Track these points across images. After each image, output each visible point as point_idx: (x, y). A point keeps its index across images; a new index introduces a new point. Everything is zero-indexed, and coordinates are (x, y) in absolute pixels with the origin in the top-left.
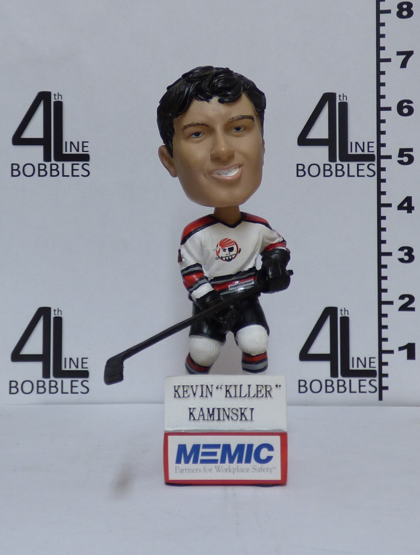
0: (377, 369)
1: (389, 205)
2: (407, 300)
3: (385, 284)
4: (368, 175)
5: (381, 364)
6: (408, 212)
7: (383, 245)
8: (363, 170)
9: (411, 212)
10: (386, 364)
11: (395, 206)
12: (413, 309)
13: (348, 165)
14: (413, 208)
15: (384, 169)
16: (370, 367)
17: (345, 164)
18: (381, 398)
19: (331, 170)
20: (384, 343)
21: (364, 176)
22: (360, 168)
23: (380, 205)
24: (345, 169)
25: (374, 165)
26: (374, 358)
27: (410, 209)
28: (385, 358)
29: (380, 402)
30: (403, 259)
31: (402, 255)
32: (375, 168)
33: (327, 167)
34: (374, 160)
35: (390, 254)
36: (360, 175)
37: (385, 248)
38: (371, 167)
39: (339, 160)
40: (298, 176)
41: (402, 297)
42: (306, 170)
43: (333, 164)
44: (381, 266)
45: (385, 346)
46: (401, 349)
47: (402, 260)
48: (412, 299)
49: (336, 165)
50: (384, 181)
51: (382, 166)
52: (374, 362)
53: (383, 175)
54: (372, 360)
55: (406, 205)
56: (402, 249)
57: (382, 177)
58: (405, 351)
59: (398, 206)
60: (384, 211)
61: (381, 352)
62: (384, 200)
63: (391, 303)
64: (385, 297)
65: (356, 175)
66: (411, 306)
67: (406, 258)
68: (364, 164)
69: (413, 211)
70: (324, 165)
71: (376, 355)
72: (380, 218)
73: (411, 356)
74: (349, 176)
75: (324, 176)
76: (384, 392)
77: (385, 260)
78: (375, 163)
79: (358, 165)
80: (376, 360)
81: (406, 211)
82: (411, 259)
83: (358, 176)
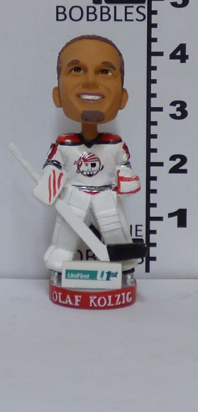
0: (144, 238)
1: (161, 54)
2: (178, 160)
3: (154, 143)
4: (137, 20)
5: (149, 232)
6: (181, 62)
7: (152, 99)
8: (132, 13)
9: (185, 62)
10: (154, 232)
11: (167, 54)
12: (185, 171)
13: (115, 7)
14: (187, 57)
15: (155, 13)
16: (136, 235)
17: (112, 6)
18: (147, 270)
19: (95, 13)
20: (152, 209)
21: (132, 20)
22: (128, 11)
23: (150, 54)
24: (112, 13)
25: (144, 7)
26: (142, 225)
27: (184, 58)
28: (154, 225)
29: (147, 274)
30: (175, 115)
31: (173, 110)
32: (145, 11)
33: (91, 10)
34: (144, 2)
35: (160, 109)
36: (128, 19)
37: (154, 103)
38: (141, 10)
39: (105, 3)
40: (57, 20)
41: (173, 158)
42: (67, 13)
43: (98, 7)
44: (150, 123)
45: (154, 212)
46: (171, 215)
47: (173, 116)
48: (184, 160)
49: (102, 8)
50: (155, 26)
51: (153, 9)
52: (141, 230)
53: (155, 19)
54: (139, 228)
55: (179, 53)
56: (173, 104)
57: (153, 22)
58: (175, 218)
59: (170, 55)
60: (155, 60)
61: (149, 219)
62: (155, 47)
63: (161, 164)
64: (154, 158)
65: (124, 19)
66: (182, 168)
67: (179, 114)
68: (133, 7)
69: (187, 60)
70: (88, 7)
71: (143, 222)
72: (150, 68)
73: (182, 223)
74: (115, 20)
75: (88, 20)
76: (152, 263)
77: (155, 116)
78: (146, 5)
79: (126, 8)
80: (144, 228)
81: (179, 60)
82: (184, 115)
83: (126, 20)
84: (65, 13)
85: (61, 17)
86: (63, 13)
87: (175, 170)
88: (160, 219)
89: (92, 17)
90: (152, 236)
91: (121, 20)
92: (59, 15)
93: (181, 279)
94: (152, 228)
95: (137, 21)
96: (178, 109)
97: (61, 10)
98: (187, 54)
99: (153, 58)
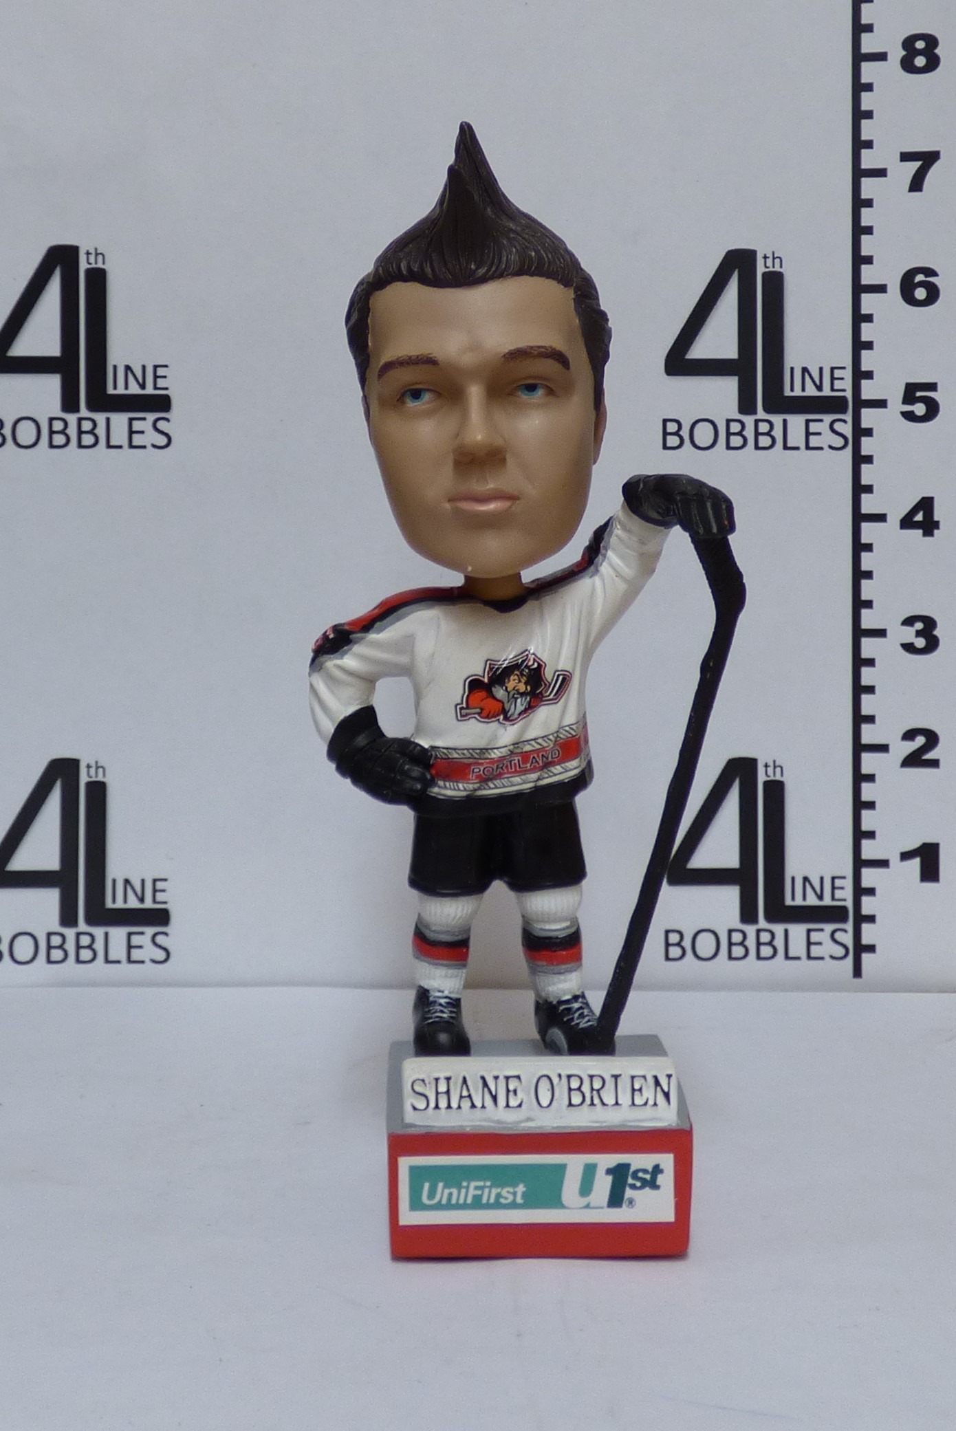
84: (681, 433)
85: (673, 441)
86: (677, 434)
87: (913, 760)
88: (884, 863)
89: (736, 441)
90: (865, 900)
91: (797, 448)
92: (669, 438)
93: (927, 991)
94: (865, 883)
95: (831, 451)
96: (919, 633)
97: (672, 427)
98: (936, 519)
99: (865, 526)
